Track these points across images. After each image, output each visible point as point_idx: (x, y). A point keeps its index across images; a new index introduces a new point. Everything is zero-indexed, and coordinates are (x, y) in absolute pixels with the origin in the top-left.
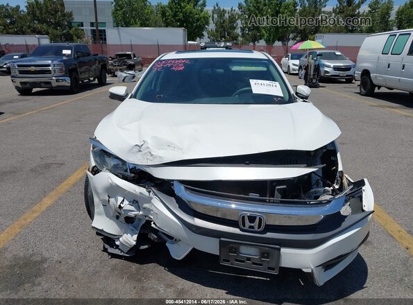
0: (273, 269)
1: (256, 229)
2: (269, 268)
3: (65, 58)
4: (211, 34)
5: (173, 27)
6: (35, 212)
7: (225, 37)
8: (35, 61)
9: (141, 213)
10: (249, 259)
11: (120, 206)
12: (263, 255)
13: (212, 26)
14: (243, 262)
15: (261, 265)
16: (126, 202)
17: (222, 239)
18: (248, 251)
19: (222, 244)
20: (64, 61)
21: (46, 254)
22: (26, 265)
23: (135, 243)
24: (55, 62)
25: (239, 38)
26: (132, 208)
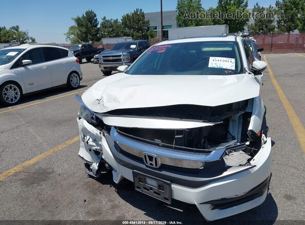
0: (167, 200)
1: (154, 166)
2: (165, 198)
3: (131, 50)
4: (250, 28)
5: (220, 24)
6: (66, 144)
7: (262, 29)
8: (112, 53)
9: (98, 148)
10: (151, 189)
11: (87, 142)
12: (160, 187)
13: (252, 21)
14: (148, 190)
15: (160, 195)
16: (91, 140)
17: (135, 171)
18: (152, 183)
19: (135, 174)
20: (130, 53)
21: (55, 169)
22: (42, 173)
23: (97, 168)
24: (124, 53)
25: (276, 29)
26: (94, 144)
